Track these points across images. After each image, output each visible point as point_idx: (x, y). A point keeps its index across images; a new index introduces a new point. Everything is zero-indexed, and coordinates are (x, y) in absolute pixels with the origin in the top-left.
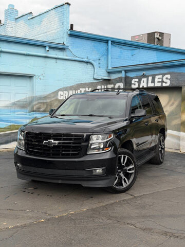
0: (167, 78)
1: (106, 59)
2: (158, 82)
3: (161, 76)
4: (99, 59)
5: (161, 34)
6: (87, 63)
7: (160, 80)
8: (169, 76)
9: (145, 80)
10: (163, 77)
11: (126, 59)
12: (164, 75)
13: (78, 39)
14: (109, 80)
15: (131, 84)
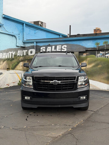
0: (64, 47)
1: (22, 34)
2: (59, 49)
3: (60, 46)
4: (19, 34)
5: (42, 23)
6: (13, 36)
7: (60, 48)
8: (66, 46)
9: (50, 48)
10: (62, 46)
11: (32, 35)
12: (62, 45)
13: (7, 21)
14: (24, 47)
15: (40, 50)
